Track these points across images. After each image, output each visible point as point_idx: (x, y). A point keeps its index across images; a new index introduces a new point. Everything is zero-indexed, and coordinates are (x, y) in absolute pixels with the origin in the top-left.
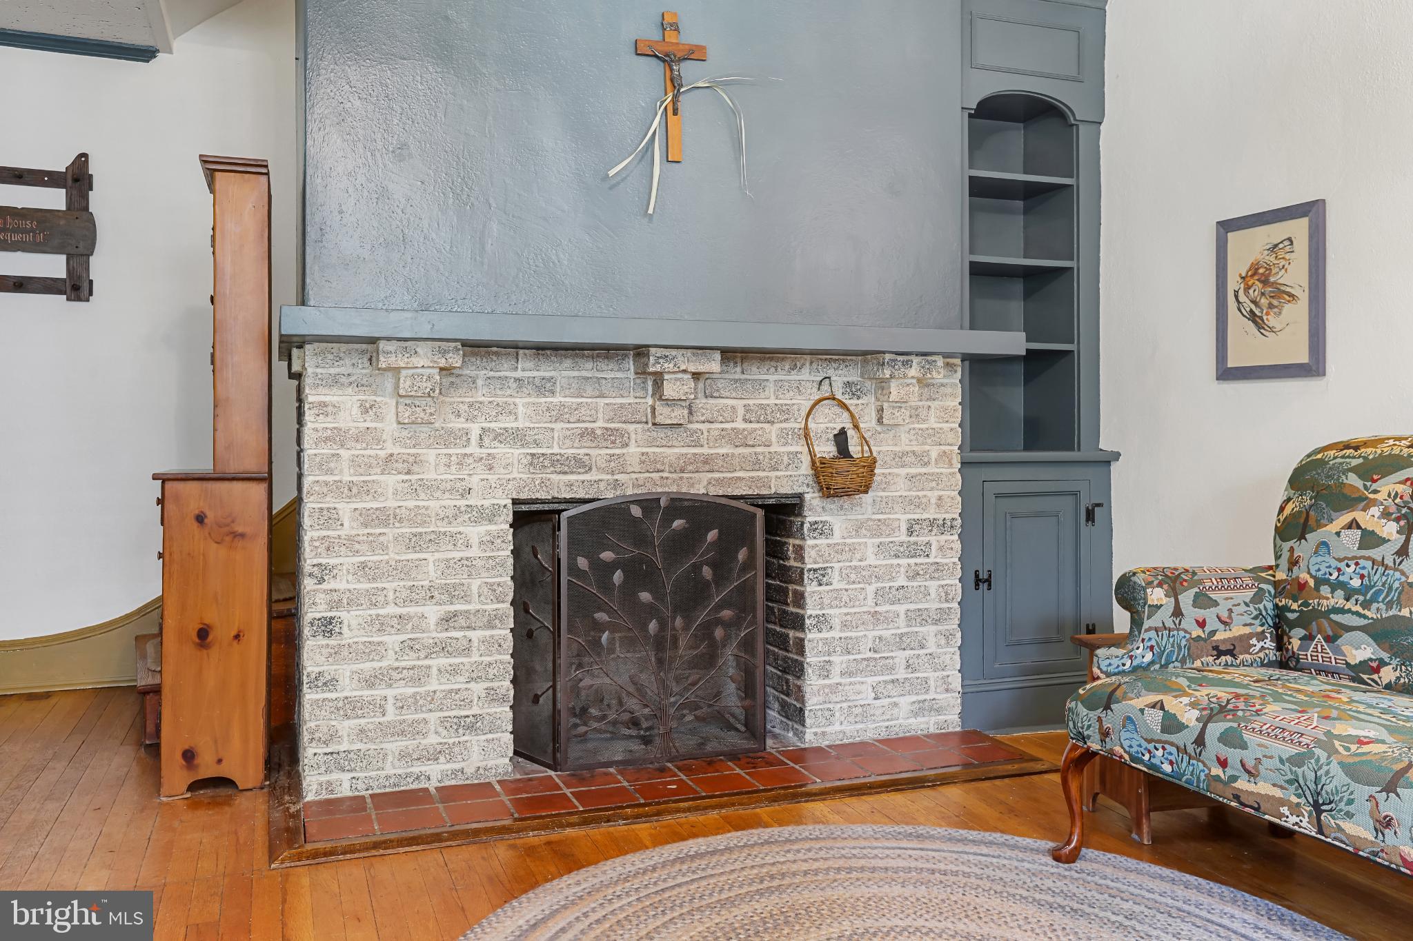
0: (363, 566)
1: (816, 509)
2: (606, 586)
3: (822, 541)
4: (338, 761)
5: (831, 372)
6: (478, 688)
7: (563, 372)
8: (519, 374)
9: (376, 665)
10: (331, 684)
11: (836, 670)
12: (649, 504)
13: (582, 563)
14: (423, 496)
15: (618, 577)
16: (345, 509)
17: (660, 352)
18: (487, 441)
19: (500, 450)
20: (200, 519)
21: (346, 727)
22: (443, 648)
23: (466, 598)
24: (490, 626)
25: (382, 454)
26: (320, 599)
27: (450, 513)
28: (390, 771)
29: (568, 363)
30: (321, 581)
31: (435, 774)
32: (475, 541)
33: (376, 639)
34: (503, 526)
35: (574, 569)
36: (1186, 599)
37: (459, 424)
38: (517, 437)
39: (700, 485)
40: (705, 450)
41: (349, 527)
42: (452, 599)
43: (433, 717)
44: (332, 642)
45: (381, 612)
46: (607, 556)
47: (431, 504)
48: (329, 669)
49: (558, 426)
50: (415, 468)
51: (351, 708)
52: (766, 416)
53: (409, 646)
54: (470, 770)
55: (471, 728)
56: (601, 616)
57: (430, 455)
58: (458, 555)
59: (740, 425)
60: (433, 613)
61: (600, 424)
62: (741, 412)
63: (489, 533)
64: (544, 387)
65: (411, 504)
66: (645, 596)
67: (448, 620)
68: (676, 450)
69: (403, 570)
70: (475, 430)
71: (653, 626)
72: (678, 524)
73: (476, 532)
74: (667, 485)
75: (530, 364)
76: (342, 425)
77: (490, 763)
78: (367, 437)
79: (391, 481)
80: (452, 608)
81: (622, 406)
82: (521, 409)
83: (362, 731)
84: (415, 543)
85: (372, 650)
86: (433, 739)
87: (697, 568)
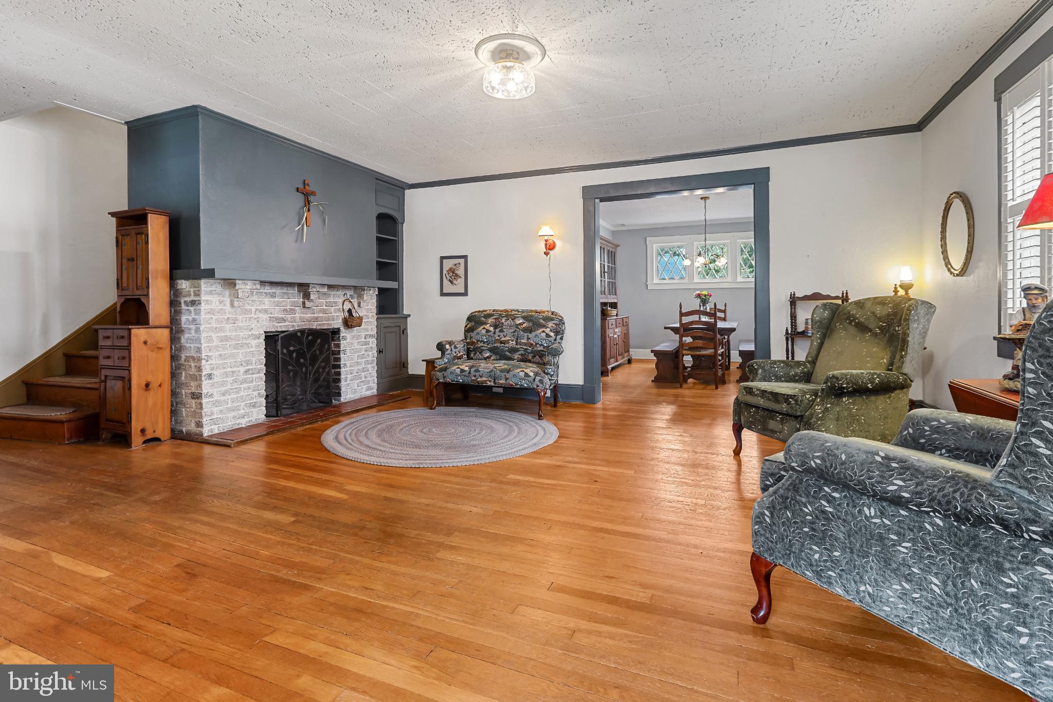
0: (220, 355)
1: (344, 333)
2: (291, 358)
3: (345, 342)
4: (214, 422)
5: (346, 292)
6: (256, 393)
7: (278, 290)
8: (266, 291)
9: (226, 388)
10: (211, 396)
11: (348, 379)
12: (302, 331)
13: (285, 351)
14: (238, 331)
15: (294, 355)
16: (214, 336)
17: (312, 285)
18: (257, 313)
19: (261, 315)
20: (145, 343)
21: (215, 410)
22: (245, 381)
23: (251, 364)
24: (259, 373)
25: (226, 317)
26: (208, 367)
27: (247, 337)
28: (230, 423)
29: (279, 288)
30: (207, 361)
31: (244, 422)
32: (254, 346)
33: (224, 380)
34: (262, 341)
35: (283, 353)
36: (453, 347)
37: (248, 307)
38: (266, 311)
39: (315, 326)
40: (316, 315)
41: (216, 342)
42: (248, 365)
43: (242, 404)
44: (211, 381)
45: (226, 370)
46: (292, 348)
47: (241, 334)
48: (210, 391)
49: (277, 308)
50: (236, 322)
51: (217, 403)
52: (329, 305)
53: (235, 381)
54: (254, 420)
55: (254, 406)
56: (290, 367)
57: (240, 318)
58: (249, 350)
59: (324, 307)
60: (242, 369)
61: (288, 307)
62: (325, 303)
63: (258, 343)
64: (273, 296)
65: (235, 334)
66: (302, 360)
67: (247, 372)
68: (308, 315)
69: (232, 356)
70: (253, 309)
71: (304, 369)
72: (310, 338)
73: (254, 342)
74: (306, 326)
75: (269, 288)
76: (212, 307)
77: (260, 417)
78: (221, 311)
79: (228, 326)
80: (248, 367)
81: (294, 301)
82: (266, 303)
83: (221, 411)
84: (236, 347)
85: (223, 384)
86: (242, 411)
87: (315, 351)
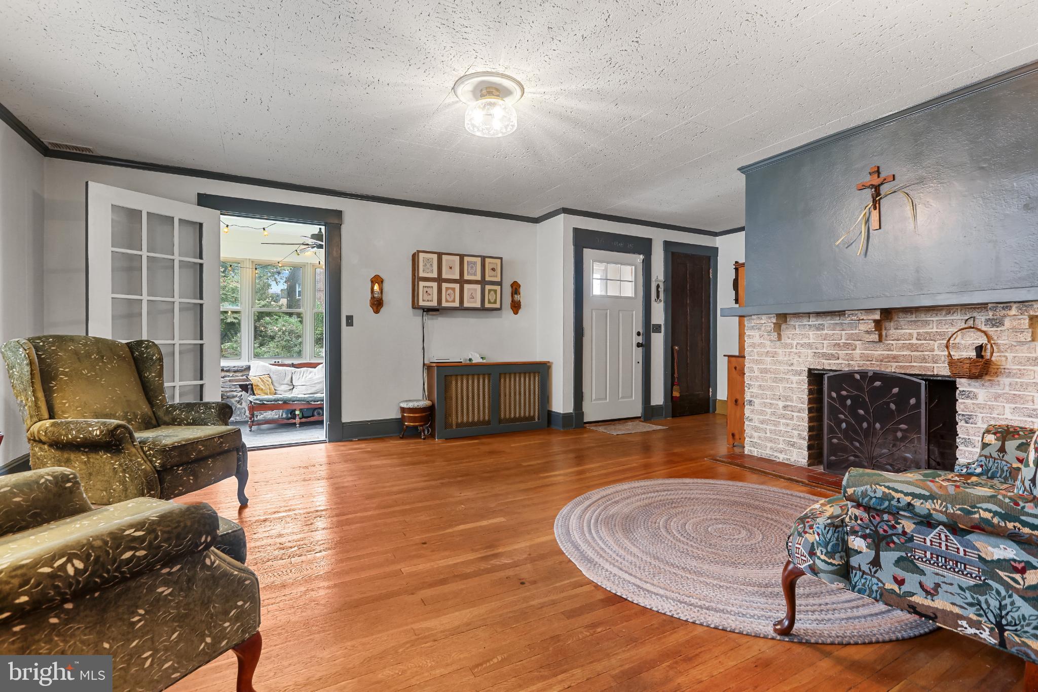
0: (760, 386)
1: (963, 384)
2: (844, 405)
3: (968, 401)
4: (754, 445)
5: (975, 314)
6: (796, 433)
7: (827, 322)
8: (810, 323)
9: (764, 417)
10: (751, 420)
12: (863, 374)
13: (834, 395)
14: (777, 365)
15: (849, 402)
16: (755, 367)
18: (798, 347)
19: (803, 350)
20: (735, 368)
21: (756, 434)
22: (784, 417)
23: (791, 401)
24: (799, 412)
25: (766, 351)
26: (748, 394)
27: (786, 371)
28: (768, 452)
29: (829, 318)
30: (749, 389)
31: (781, 457)
32: (794, 382)
33: (764, 409)
34: (804, 377)
35: (830, 396)
37: (789, 341)
38: (809, 346)
39: (892, 368)
40: (894, 353)
41: (757, 373)
42: (786, 400)
43: (781, 438)
44: (752, 407)
45: (765, 401)
46: (844, 393)
47: (780, 368)
48: (752, 416)
49: (825, 342)
50: (775, 356)
51: (756, 429)
52: (931, 337)
53: (773, 414)
54: (792, 460)
55: (793, 445)
56: (842, 416)
57: (780, 351)
58: (788, 386)
59: (914, 341)
60: (781, 404)
61: (843, 341)
62: (915, 336)
63: (799, 379)
64: (820, 328)
65: (774, 367)
66: (861, 412)
67: (785, 407)
68: (879, 352)
69: (771, 388)
70: (795, 343)
71: (865, 425)
72: (878, 384)
73: (795, 379)
74: (873, 367)
75: (814, 319)
76: (755, 342)
77: (800, 460)
78: (761, 345)
79: (769, 359)
80: (787, 404)
81: (852, 334)
82: (811, 336)
83: (760, 437)
84: (775, 380)
85: (762, 413)
86: (781, 446)
87: (888, 404)
